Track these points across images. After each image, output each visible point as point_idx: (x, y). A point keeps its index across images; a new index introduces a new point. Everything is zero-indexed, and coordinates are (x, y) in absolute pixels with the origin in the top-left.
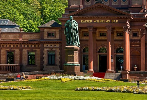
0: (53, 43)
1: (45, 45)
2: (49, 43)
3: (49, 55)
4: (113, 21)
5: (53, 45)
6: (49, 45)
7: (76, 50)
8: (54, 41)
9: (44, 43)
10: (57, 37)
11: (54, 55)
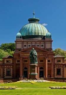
0: (9, 65)
1: (5, 66)
2: (7, 65)
3: (7, 71)
4: (40, 55)
5: (9, 66)
6: (7, 66)
7: (36, 66)
8: (10, 65)
9: (5, 65)
10: (11, 62)
11: (10, 71)
